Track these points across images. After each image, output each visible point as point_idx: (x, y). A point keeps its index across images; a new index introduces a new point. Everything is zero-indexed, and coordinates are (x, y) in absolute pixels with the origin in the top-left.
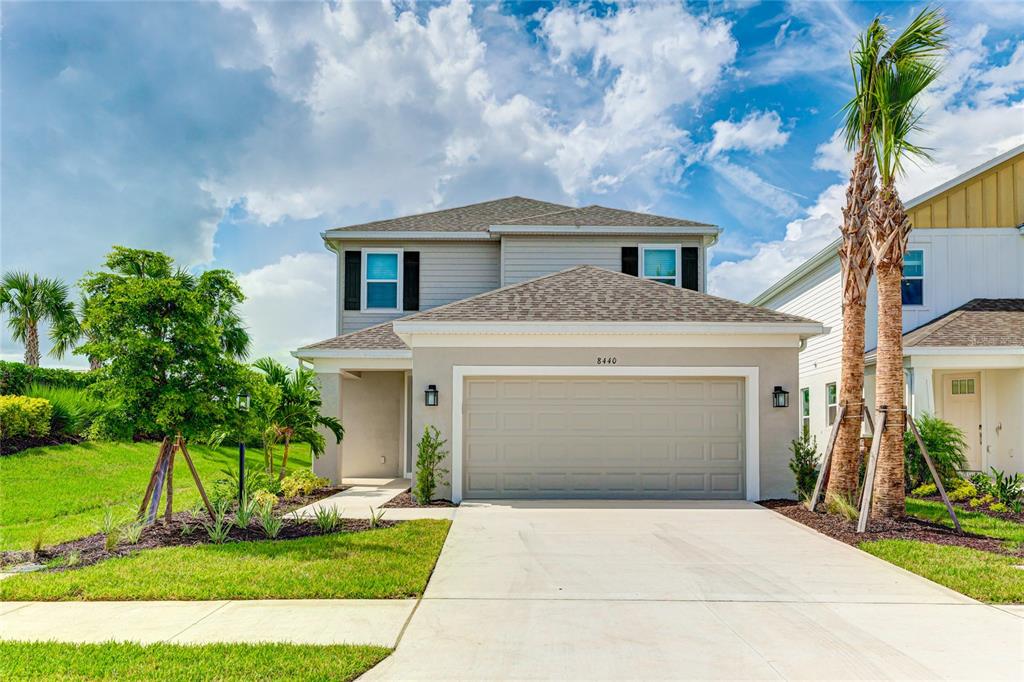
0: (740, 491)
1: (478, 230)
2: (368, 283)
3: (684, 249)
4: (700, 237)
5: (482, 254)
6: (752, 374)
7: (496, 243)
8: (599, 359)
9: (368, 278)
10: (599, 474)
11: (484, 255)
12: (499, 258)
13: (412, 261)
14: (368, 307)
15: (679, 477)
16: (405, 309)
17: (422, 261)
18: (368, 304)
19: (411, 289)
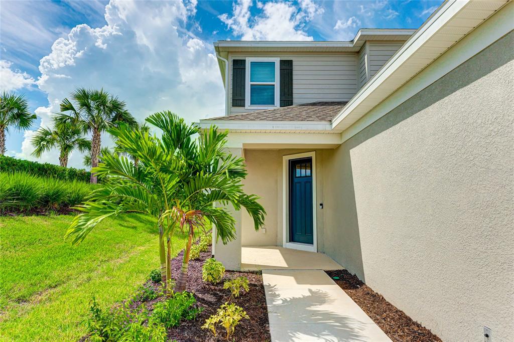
2: (251, 85)
7: (357, 53)
9: (251, 81)
13: (287, 68)
16: (281, 106)
17: (294, 68)
18: (251, 101)
19: (286, 90)
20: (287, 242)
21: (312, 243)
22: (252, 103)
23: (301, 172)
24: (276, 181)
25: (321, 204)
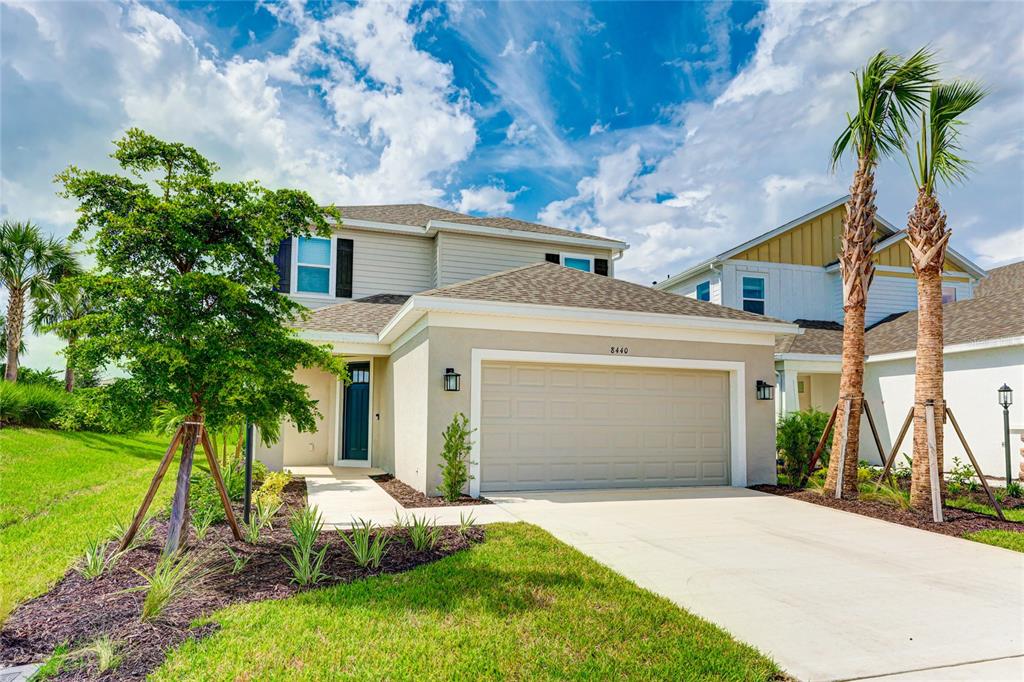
0: (726, 476)
1: (412, 224)
2: (299, 267)
3: (597, 261)
4: (609, 251)
5: (416, 249)
6: (738, 369)
7: (432, 239)
8: (613, 349)
9: (299, 261)
10: (607, 463)
11: (419, 250)
12: (435, 252)
13: (346, 249)
14: (299, 290)
15: (676, 465)
16: (337, 296)
17: (355, 249)
18: (298, 287)
19: (344, 276)
20: (339, 459)
21: (366, 459)
22: (300, 289)
23: (359, 376)
24: (329, 387)
25: (378, 415)
